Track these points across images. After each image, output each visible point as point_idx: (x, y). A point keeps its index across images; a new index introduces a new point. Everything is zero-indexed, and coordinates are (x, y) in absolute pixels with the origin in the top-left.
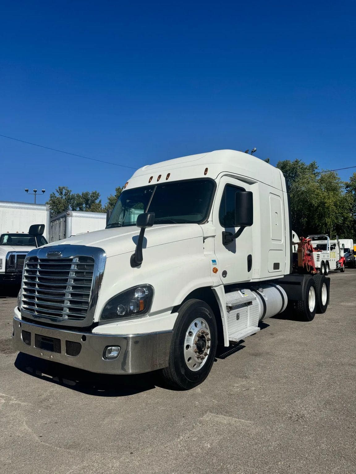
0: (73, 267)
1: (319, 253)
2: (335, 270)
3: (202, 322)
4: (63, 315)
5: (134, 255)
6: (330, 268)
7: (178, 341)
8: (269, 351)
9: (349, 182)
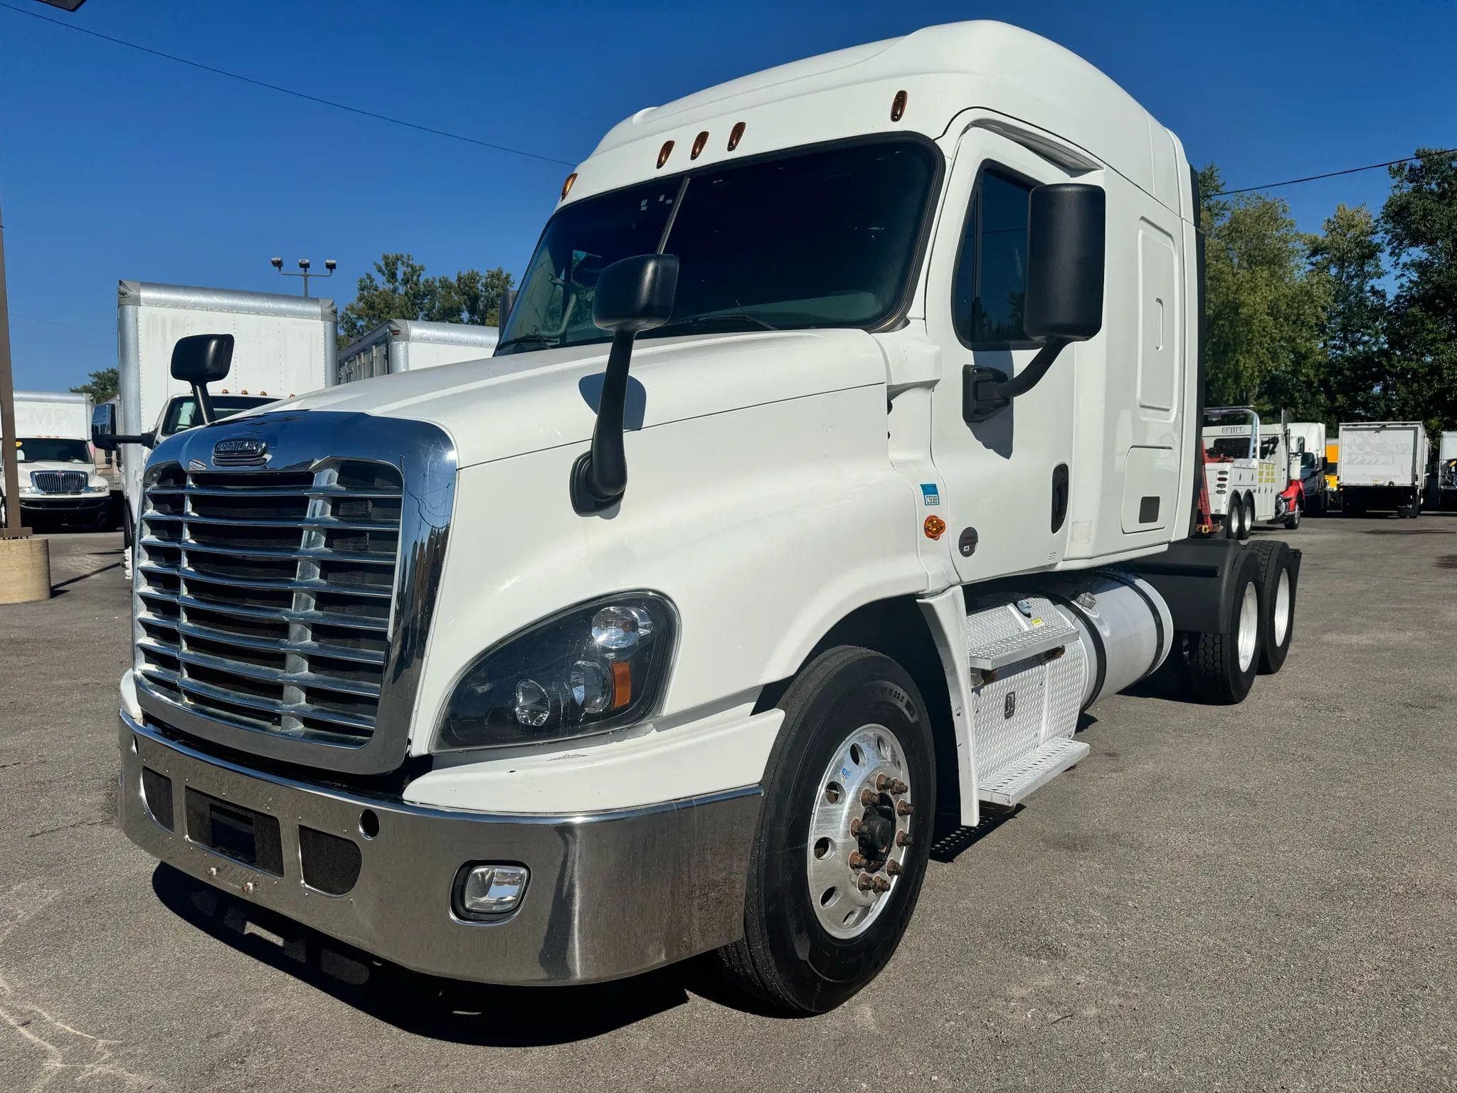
0: (319, 509)
1: (1227, 466)
2: (1269, 522)
3: (880, 741)
4: (283, 718)
5: (588, 456)
6: (1256, 515)
7: (783, 829)
8: (1116, 828)
9: (1321, 235)
